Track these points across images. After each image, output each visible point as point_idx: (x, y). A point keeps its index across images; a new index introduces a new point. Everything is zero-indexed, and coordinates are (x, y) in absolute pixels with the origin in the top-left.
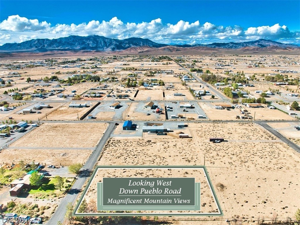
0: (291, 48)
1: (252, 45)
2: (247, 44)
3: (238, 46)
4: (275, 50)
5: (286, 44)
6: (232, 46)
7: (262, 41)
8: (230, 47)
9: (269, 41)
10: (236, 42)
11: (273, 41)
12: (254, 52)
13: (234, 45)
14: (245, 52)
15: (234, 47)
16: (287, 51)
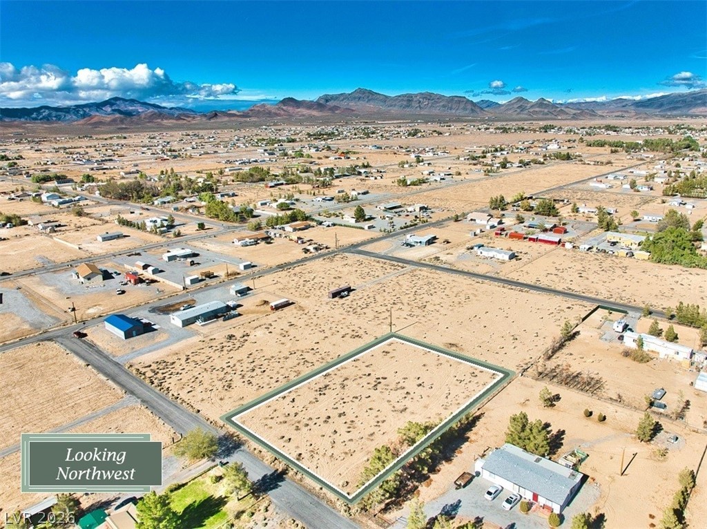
0: (188, 117)
1: (98, 111)
2: (85, 109)
3: (65, 116)
4: (159, 120)
5: (172, 109)
6: (49, 115)
7: (118, 102)
8: (44, 118)
9: (133, 101)
10: (56, 105)
11: (142, 101)
12: (119, 128)
13: (54, 113)
14: (97, 129)
15: (54, 119)
16: (185, 122)
